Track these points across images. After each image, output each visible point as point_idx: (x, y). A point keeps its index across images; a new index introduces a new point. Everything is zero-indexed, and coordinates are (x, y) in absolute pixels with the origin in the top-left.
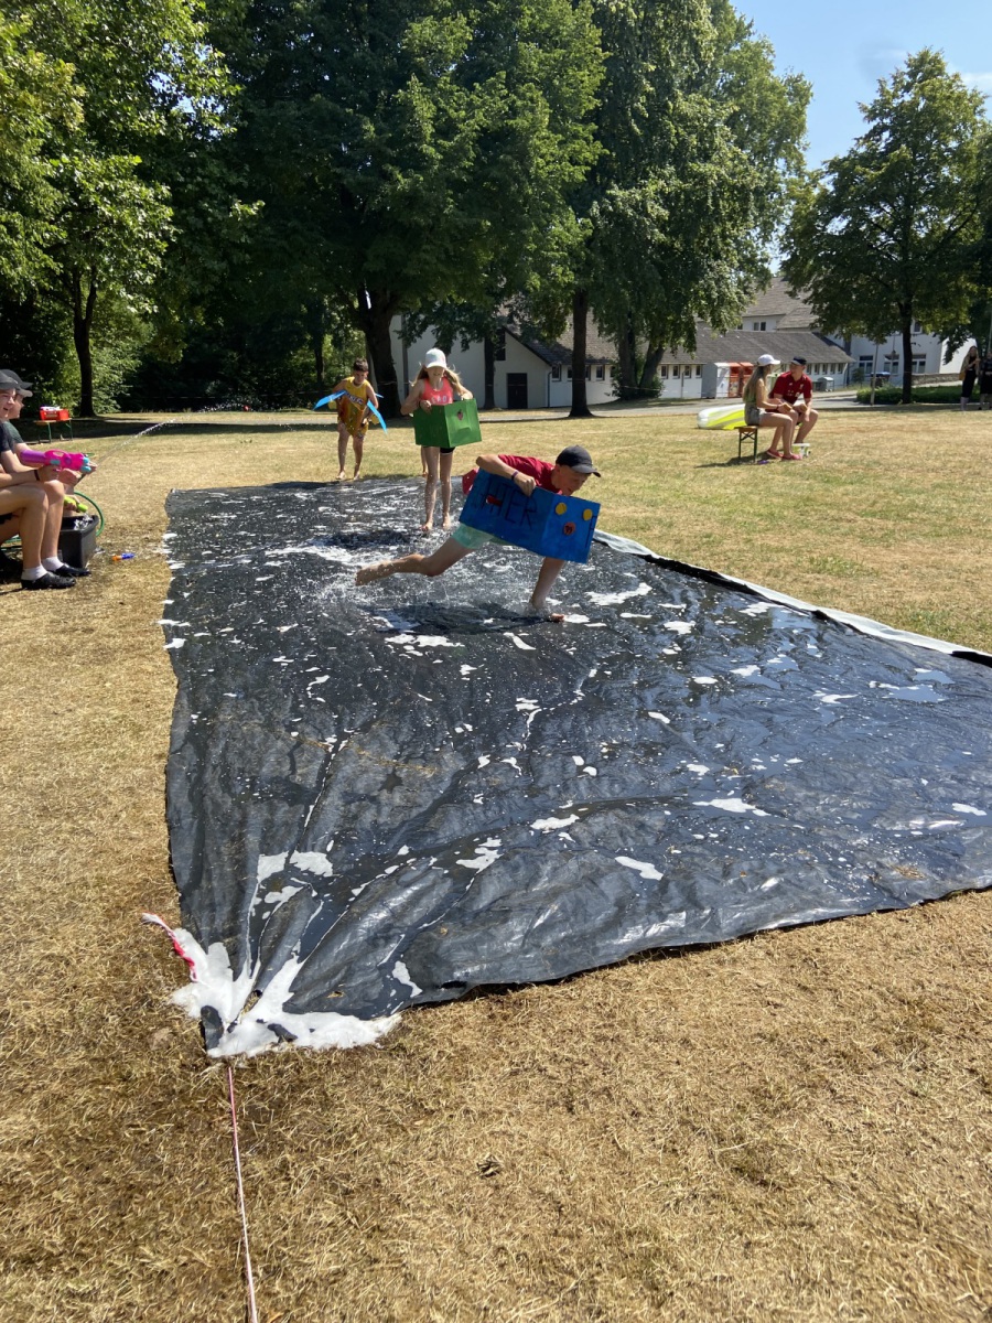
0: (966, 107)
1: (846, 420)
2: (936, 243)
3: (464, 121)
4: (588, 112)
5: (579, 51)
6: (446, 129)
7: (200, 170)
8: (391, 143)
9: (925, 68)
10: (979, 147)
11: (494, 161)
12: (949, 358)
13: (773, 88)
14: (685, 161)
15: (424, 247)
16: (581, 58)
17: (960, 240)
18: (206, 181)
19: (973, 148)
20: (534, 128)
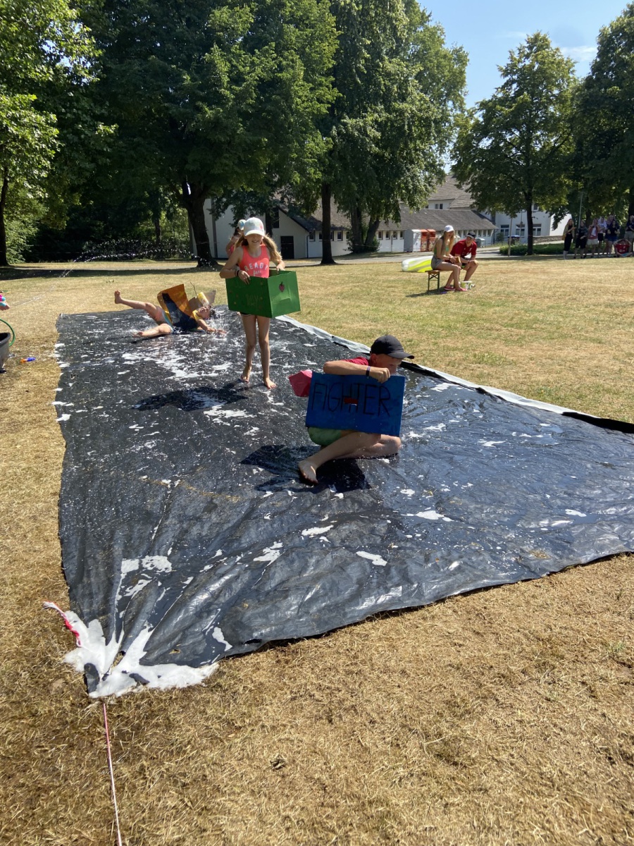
0: (564, 68)
1: (493, 266)
2: (546, 154)
3: (249, 73)
4: (329, 69)
5: (322, 30)
6: (237, 79)
7: (75, 104)
8: (201, 88)
9: (537, 44)
10: (572, 94)
11: (268, 100)
12: (555, 226)
13: (445, 57)
14: (390, 102)
15: (225, 155)
16: (324, 35)
17: (561, 152)
18: (80, 112)
19: (568, 94)
20: (294, 78)
